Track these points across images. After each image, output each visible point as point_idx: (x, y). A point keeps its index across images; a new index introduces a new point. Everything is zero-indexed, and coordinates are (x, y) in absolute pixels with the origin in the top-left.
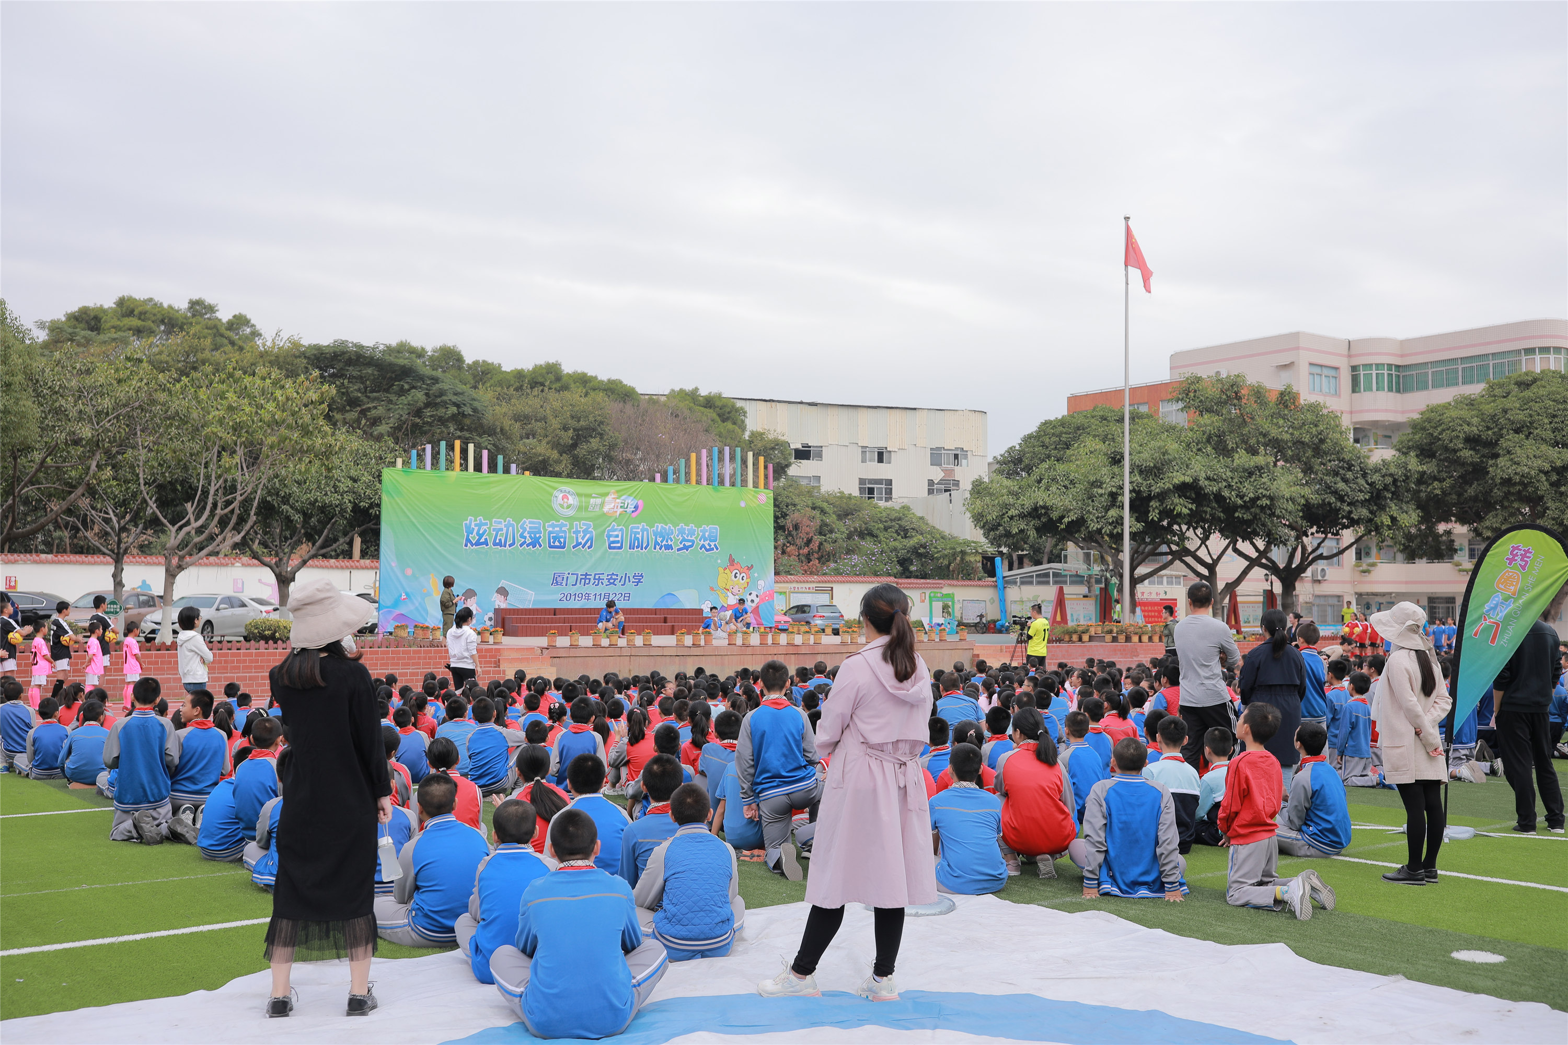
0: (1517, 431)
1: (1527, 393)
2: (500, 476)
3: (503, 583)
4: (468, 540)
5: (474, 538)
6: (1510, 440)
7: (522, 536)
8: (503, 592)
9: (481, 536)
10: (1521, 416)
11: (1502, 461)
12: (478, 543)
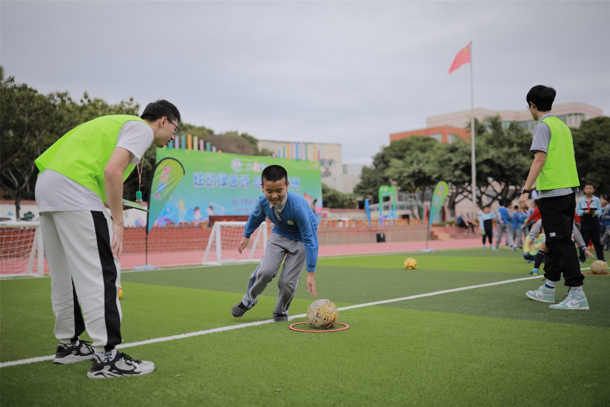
0: (600, 140)
1: (602, 125)
2: (208, 153)
3: (211, 204)
4: (196, 183)
5: (198, 181)
6: (597, 143)
7: (219, 181)
8: (211, 207)
9: (201, 181)
10: (602, 134)
11: (596, 152)
12: (200, 184)
